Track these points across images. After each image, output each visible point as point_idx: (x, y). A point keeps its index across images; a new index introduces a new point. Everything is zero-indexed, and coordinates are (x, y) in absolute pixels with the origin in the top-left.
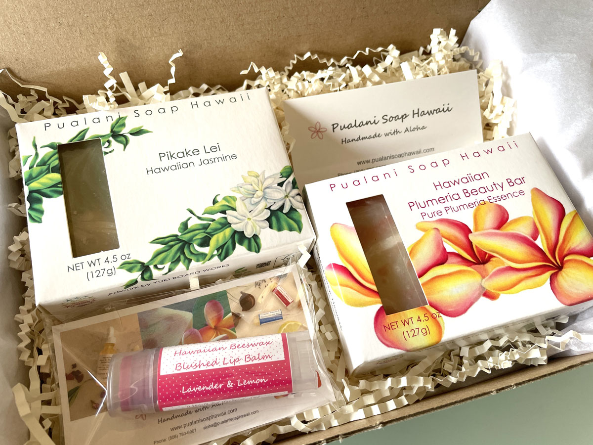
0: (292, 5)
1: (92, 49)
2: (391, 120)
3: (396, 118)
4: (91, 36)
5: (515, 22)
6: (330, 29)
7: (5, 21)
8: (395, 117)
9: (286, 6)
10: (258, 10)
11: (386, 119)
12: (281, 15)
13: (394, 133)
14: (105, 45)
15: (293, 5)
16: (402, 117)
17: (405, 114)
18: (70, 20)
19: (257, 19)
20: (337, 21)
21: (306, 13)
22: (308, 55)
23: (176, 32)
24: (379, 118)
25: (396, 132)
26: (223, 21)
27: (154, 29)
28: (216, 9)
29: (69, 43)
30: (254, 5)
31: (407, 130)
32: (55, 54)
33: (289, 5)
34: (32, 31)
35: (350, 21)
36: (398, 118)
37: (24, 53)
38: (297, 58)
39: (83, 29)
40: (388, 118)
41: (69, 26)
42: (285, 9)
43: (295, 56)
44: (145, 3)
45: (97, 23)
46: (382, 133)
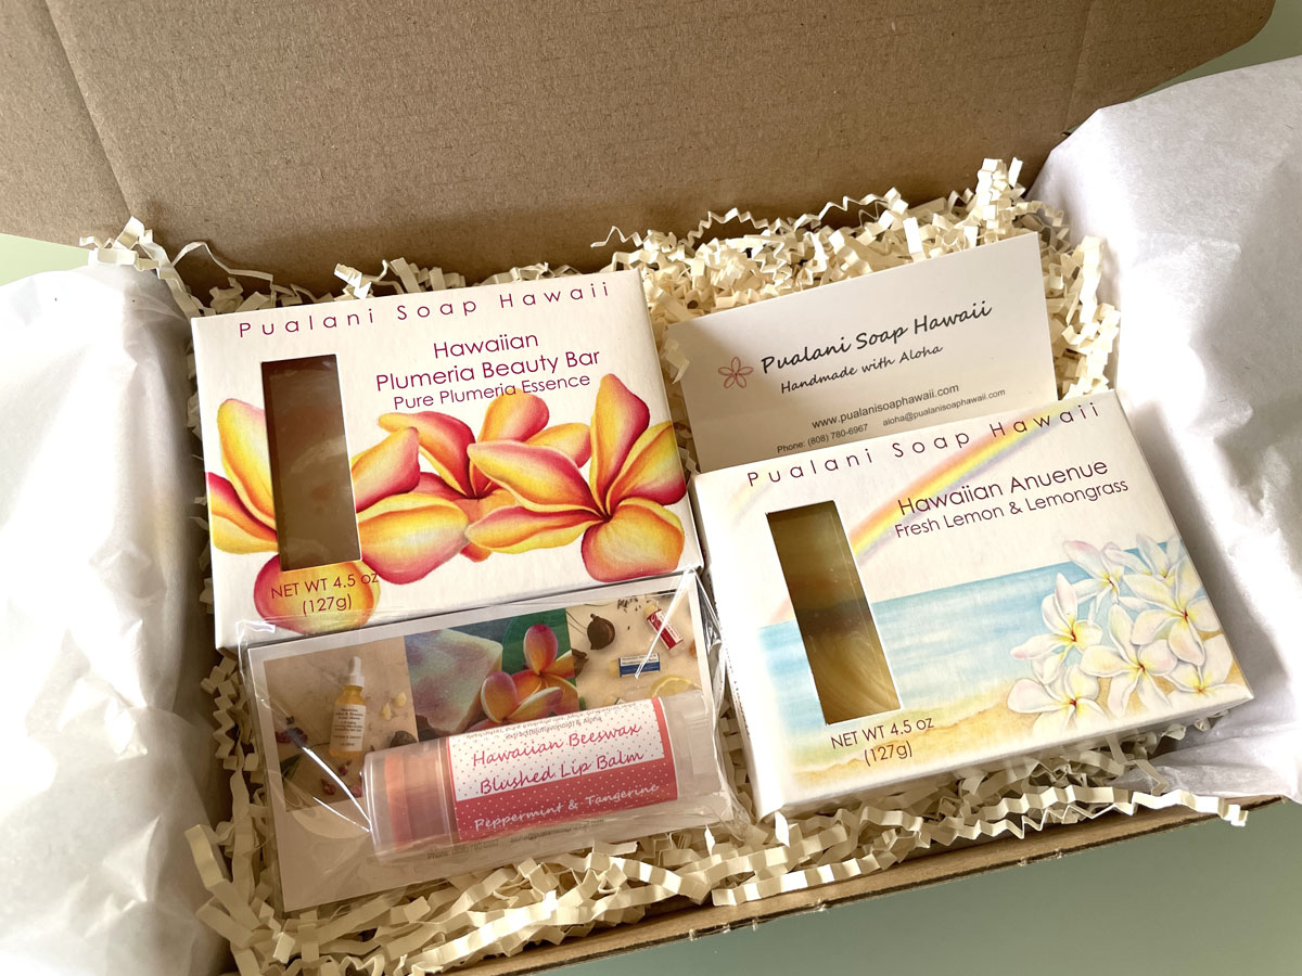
0: (707, 127)
1: (341, 202)
2: (873, 341)
3: (884, 337)
4: (341, 182)
5: (1131, 165)
6: (777, 169)
7: (189, 154)
8: (882, 336)
9: (696, 129)
10: (644, 137)
11: (863, 341)
12: (686, 145)
13: (880, 364)
14: (365, 198)
15: (710, 128)
16: (895, 333)
17: (901, 329)
18: (305, 155)
19: (642, 152)
20: (789, 153)
21: (732, 142)
22: (732, 214)
23: (492, 174)
24: (850, 340)
25: (884, 362)
26: (579, 155)
27: (454, 171)
28: (567, 136)
29: (300, 193)
30: (637, 127)
31: (905, 357)
32: (275, 211)
33: (702, 127)
34: (235, 172)
35: (816, 153)
36: (887, 337)
37: (220, 210)
38: (713, 219)
39: (327, 169)
40: (867, 338)
41: (302, 164)
42: (696, 134)
43: (710, 214)
44: (440, 126)
45: (353, 161)
46: (858, 367)
